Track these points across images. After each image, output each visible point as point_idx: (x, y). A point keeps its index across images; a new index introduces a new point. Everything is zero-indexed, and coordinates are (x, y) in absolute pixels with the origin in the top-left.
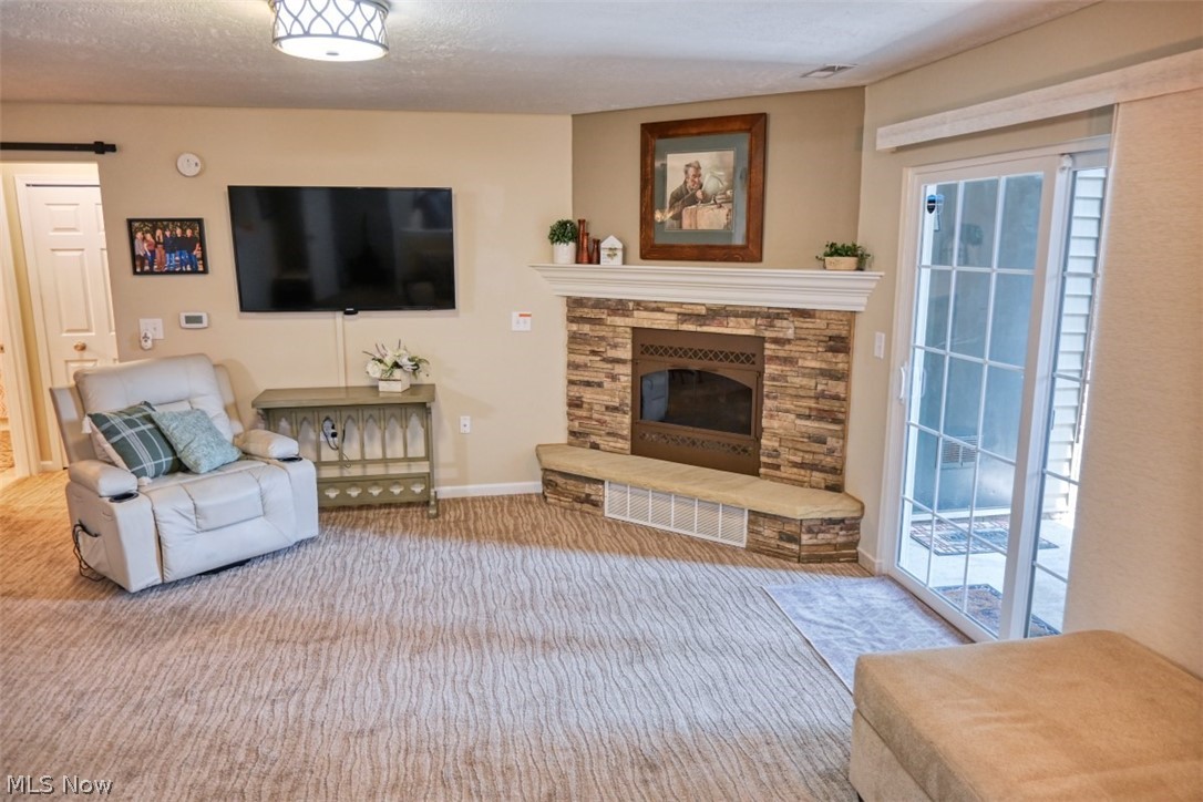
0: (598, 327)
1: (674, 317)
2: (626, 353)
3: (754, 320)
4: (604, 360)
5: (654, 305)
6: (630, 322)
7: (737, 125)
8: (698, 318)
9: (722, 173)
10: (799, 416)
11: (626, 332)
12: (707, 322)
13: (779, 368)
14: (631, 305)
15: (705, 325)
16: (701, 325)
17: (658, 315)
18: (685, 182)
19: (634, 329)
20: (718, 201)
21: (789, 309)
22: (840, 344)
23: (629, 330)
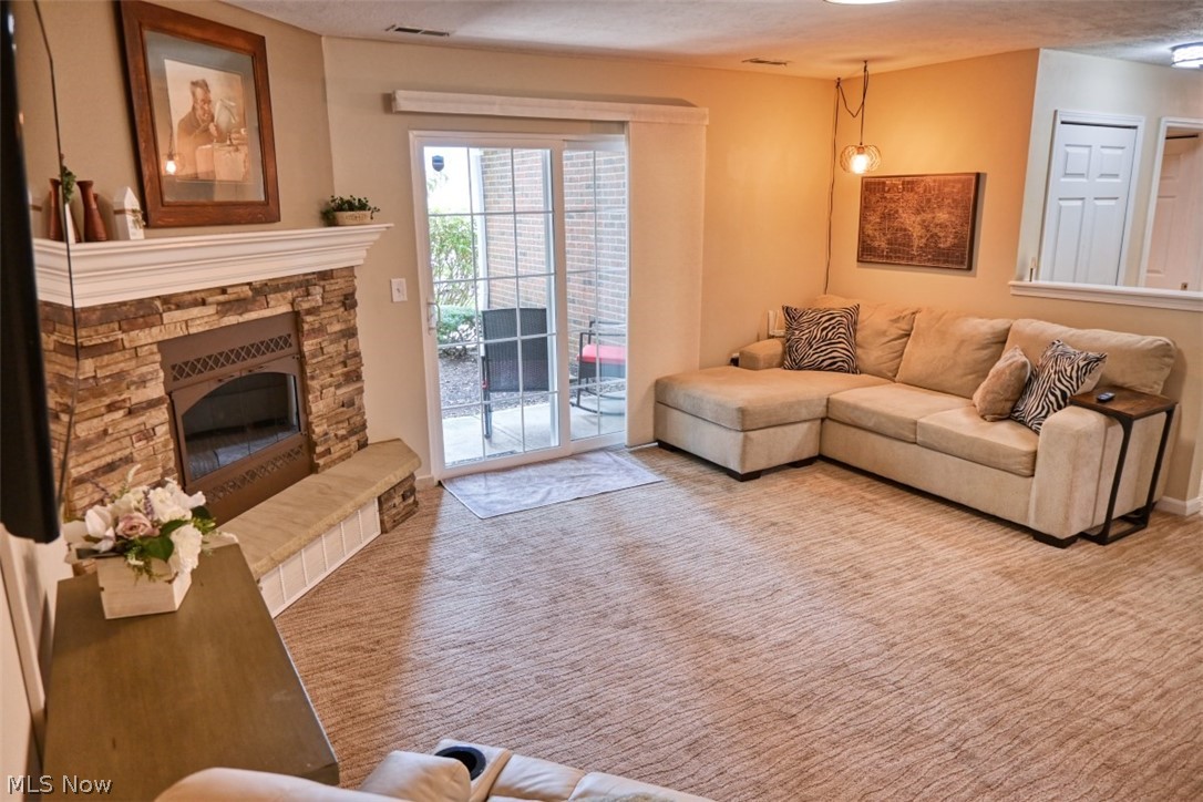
0: (106, 357)
1: (211, 310)
2: (156, 390)
3: (290, 293)
4: (131, 412)
5: (189, 298)
6: (156, 334)
7: (239, 42)
8: (240, 304)
9: (233, 104)
10: (338, 386)
11: (152, 353)
12: (249, 307)
13: (314, 341)
14: (158, 303)
15: (247, 311)
16: (241, 314)
17: (195, 312)
18: (194, 108)
19: (160, 344)
20: (235, 142)
21: (314, 273)
22: (349, 302)
23: (155, 348)
